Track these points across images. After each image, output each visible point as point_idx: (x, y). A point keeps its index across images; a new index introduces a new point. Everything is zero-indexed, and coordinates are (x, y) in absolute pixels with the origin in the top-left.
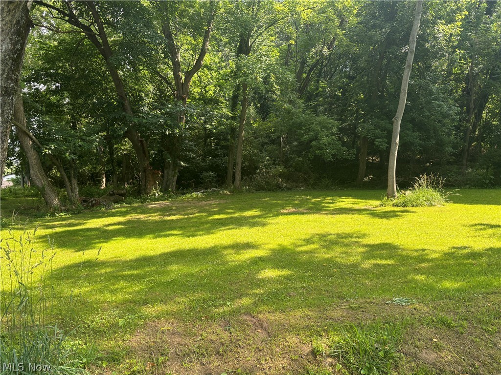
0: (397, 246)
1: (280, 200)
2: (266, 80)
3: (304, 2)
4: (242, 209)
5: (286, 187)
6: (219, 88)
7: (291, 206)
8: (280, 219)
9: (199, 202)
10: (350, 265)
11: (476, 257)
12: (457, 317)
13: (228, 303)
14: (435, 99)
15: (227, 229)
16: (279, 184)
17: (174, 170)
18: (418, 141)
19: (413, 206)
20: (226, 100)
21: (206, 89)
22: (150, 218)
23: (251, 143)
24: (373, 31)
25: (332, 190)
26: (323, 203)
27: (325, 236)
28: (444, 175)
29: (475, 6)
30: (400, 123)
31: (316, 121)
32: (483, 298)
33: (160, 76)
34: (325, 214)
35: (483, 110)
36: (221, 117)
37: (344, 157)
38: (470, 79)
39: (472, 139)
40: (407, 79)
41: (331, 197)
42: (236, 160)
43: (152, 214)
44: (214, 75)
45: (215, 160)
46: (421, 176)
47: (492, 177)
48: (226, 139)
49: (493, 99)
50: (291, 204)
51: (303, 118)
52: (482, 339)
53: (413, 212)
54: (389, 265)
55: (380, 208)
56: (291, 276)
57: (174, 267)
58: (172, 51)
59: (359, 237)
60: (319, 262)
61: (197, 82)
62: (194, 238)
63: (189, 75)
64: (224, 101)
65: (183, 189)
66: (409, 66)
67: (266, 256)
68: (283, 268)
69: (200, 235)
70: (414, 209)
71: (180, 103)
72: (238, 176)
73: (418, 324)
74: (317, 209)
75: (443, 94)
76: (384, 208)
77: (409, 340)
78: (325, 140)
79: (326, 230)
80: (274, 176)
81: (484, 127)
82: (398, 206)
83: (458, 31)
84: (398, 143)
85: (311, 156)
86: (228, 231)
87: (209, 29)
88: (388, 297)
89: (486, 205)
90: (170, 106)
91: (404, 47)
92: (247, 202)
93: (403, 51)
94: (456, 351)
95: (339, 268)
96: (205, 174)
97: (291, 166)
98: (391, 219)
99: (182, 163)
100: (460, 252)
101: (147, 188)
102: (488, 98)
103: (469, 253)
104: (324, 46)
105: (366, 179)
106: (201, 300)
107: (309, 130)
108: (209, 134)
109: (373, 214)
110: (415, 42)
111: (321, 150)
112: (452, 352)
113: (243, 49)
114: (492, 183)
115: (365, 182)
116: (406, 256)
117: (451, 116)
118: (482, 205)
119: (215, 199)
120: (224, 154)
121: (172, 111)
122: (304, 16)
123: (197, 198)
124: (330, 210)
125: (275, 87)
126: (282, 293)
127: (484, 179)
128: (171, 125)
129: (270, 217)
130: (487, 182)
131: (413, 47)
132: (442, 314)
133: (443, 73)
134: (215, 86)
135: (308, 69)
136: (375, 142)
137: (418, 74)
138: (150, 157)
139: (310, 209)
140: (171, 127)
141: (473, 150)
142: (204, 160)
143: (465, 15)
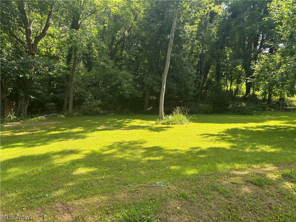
0: (162, 148)
1: (97, 121)
2: (89, 47)
3: (113, 2)
4: (71, 127)
5: (102, 113)
6: (59, 50)
7: (104, 125)
8: (96, 133)
9: (43, 123)
10: (134, 161)
11: (203, 153)
12: (191, 191)
13: (47, 195)
14: (185, 65)
15: (59, 141)
16: (98, 111)
17: (26, 101)
18: (176, 88)
19: (173, 124)
20: (64, 57)
21: (51, 49)
22: (4, 134)
23: (79, 85)
24: (152, 24)
25: (130, 115)
26: (124, 123)
27: (121, 143)
28: (189, 107)
29: (204, 17)
30: (166, 77)
31: (120, 74)
32: (205, 178)
33: (17, 38)
34: (123, 130)
35: (208, 73)
36: (60, 68)
37: (136, 96)
38: (202, 56)
39: (203, 88)
40: (170, 53)
41: (128, 119)
42: (69, 95)
43: (6, 132)
44: (56, 41)
45: (56, 95)
46: (177, 107)
47: (212, 108)
48: (63, 82)
49: (213, 68)
50: (104, 123)
51: (113, 71)
52: (204, 205)
53: (172, 128)
54: (156, 160)
55: (155, 125)
56: (95, 172)
57: (13, 170)
58: (25, 23)
59: (141, 143)
60: (115, 160)
61: (44, 44)
62: (33, 148)
63: (38, 39)
64: (63, 58)
65: (32, 114)
66: (171, 46)
67: (82, 159)
68: (91, 166)
69: (38, 146)
70: (173, 126)
71: (30, 57)
72: (71, 106)
73: (169, 198)
74: (119, 127)
75: (188, 63)
76: (157, 125)
77: (163, 210)
78: (125, 86)
79: (123, 139)
80: (95, 106)
81: (208, 82)
82: (164, 124)
83: (196, 30)
84: (165, 89)
85: (117, 95)
86: (59, 142)
87: (51, 10)
88: (154, 181)
89: (209, 124)
90: (22, 58)
91: (169, 35)
92: (75, 123)
93: (168, 37)
94: (190, 214)
95: (127, 164)
96: (48, 104)
97: (106, 100)
98: (160, 132)
99: (32, 97)
100: (195, 150)
101: (5, 113)
102: (210, 67)
103: (199, 151)
104: (125, 30)
105: (149, 109)
106: (26, 194)
107: (116, 79)
108: (51, 79)
109: (151, 129)
110: (174, 32)
111: (123, 91)
112: (187, 215)
113: (75, 26)
114: (212, 112)
115: (148, 110)
116: (166, 154)
117: (193, 75)
118: (207, 124)
119: (54, 121)
120: (62, 91)
121: (24, 61)
122: (113, 10)
123: (42, 121)
124: (127, 127)
125: (95, 52)
126: (87, 184)
127: (208, 109)
128: (23, 71)
129: (89, 132)
130: (210, 111)
131: (173, 35)
132: (183, 191)
133: (188, 52)
134: (56, 48)
135: (116, 43)
136: (153, 88)
137: (176, 51)
138: (7, 92)
139: (115, 126)
140: (23, 72)
141: (203, 94)
142: (48, 95)
143: (199, 21)
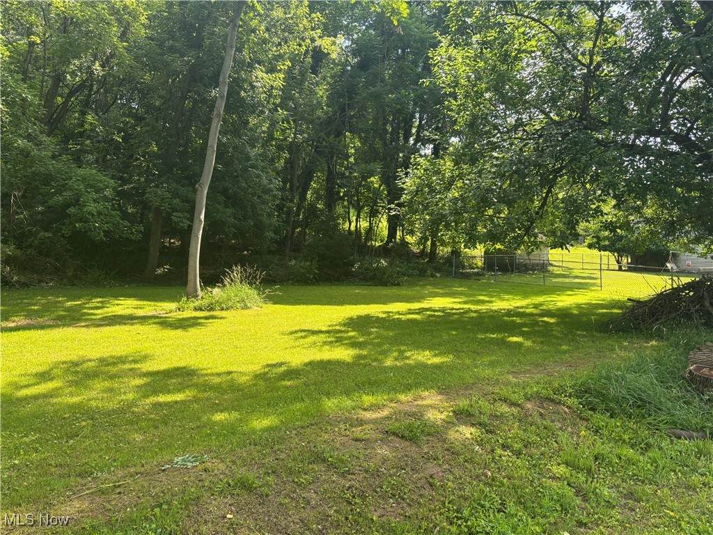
0: (192, 370)
5: (17, 282)
7: (24, 315)
10: (113, 410)
11: (293, 376)
12: (263, 469)
14: (253, 167)
16: (5, 277)
18: (232, 220)
19: (222, 309)
24: (170, 56)
25: (104, 286)
26: (86, 308)
27: (76, 364)
28: (265, 267)
29: (299, 58)
30: (206, 192)
31: (77, 175)
32: (296, 435)
34: (84, 326)
35: (308, 189)
37: (124, 236)
38: (294, 148)
39: (297, 224)
40: (216, 133)
41: (100, 297)
46: (234, 268)
47: (316, 271)
49: (318, 177)
50: (23, 311)
51: (53, 167)
52: (292, 498)
53: (221, 318)
54: (176, 402)
55: (175, 314)
59: (135, 361)
60: (55, 412)
66: (219, 115)
70: (223, 314)
73: (206, 495)
74: (73, 318)
75: (262, 161)
76: (181, 313)
78: (92, 207)
79: (81, 353)
81: (309, 210)
82: (201, 310)
83: (280, 85)
84: (203, 220)
85: (66, 231)
88: (167, 458)
91: (214, 89)
93: (213, 94)
95: (92, 419)
97: (30, 246)
98: (189, 329)
100: (274, 370)
102: (313, 177)
104: (95, 60)
105: (159, 271)
107: (63, 188)
109: (164, 323)
111: (85, 222)
114: (316, 279)
115: (158, 275)
116: (203, 385)
117: (272, 191)
124: (95, 319)
127: (308, 273)
130: (312, 277)
131: (224, 92)
132: (242, 472)
133: (263, 135)
136: (172, 217)
137: (233, 129)
139: (60, 318)
141: (296, 237)
143: (288, 66)
